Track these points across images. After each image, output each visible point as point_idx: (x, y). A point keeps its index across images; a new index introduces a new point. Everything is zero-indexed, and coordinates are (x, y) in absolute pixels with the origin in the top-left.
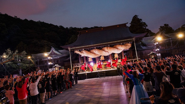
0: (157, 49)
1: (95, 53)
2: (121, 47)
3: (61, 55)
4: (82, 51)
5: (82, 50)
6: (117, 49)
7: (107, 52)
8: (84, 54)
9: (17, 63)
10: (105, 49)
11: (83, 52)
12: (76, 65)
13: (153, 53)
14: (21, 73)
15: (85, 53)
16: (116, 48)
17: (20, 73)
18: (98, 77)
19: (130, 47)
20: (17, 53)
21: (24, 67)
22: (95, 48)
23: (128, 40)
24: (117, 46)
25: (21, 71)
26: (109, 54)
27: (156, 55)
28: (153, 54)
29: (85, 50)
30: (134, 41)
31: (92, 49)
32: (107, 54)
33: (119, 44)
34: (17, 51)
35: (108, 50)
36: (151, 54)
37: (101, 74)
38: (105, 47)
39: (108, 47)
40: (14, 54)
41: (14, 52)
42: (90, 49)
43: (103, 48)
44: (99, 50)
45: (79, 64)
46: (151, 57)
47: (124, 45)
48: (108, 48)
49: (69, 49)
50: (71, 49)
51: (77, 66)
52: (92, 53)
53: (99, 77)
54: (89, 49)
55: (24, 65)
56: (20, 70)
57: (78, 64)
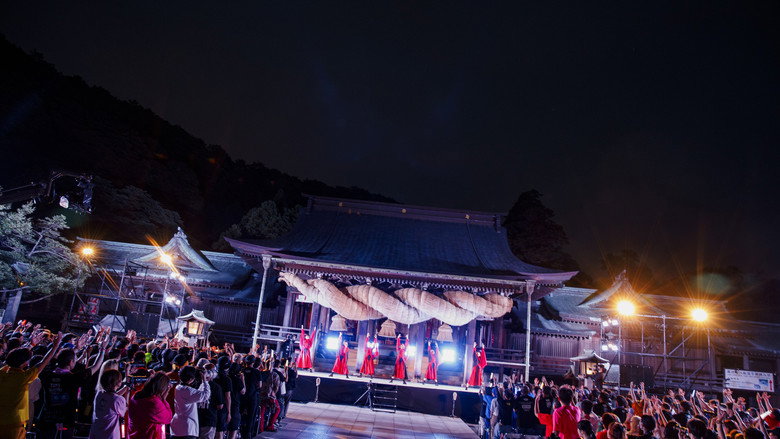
0: (610, 345)
1: (365, 301)
2: (472, 301)
3: (211, 273)
4: (310, 281)
5: (314, 277)
6: (457, 306)
7: (412, 312)
8: (318, 294)
9: (14, 261)
10: (410, 295)
11: (315, 285)
12: (270, 331)
13: (594, 357)
14: (15, 309)
15: (323, 292)
16: (450, 302)
17: (12, 305)
18: (363, 404)
19: (504, 312)
20: (28, 216)
21: (41, 286)
22: (368, 280)
23: (507, 282)
24: (458, 294)
25: (18, 298)
26: (418, 320)
27: (602, 367)
28: (593, 360)
29: (324, 278)
30: (530, 292)
31: (354, 283)
32: (409, 318)
33: (467, 291)
34: (28, 208)
35: (419, 301)
36: (585, 361)
37: (378, 394)
38: (408, 286)
39: (424, 293)
40: (12, 216)
41: (14, 210)
42: (348, 281)
43: (400, 291)
44: (383, 294)
45: (280, 332)
46: (583, 372)
47: (484, 297)
48: (420, 294)
49: (264, 259)
50: (272, 263)
51: (269, 334)
52: (354, 299)
53: (367, 405)
54: (341, 280)
55: (45, 276)
56: (15, 294)
57: (278, 329)
